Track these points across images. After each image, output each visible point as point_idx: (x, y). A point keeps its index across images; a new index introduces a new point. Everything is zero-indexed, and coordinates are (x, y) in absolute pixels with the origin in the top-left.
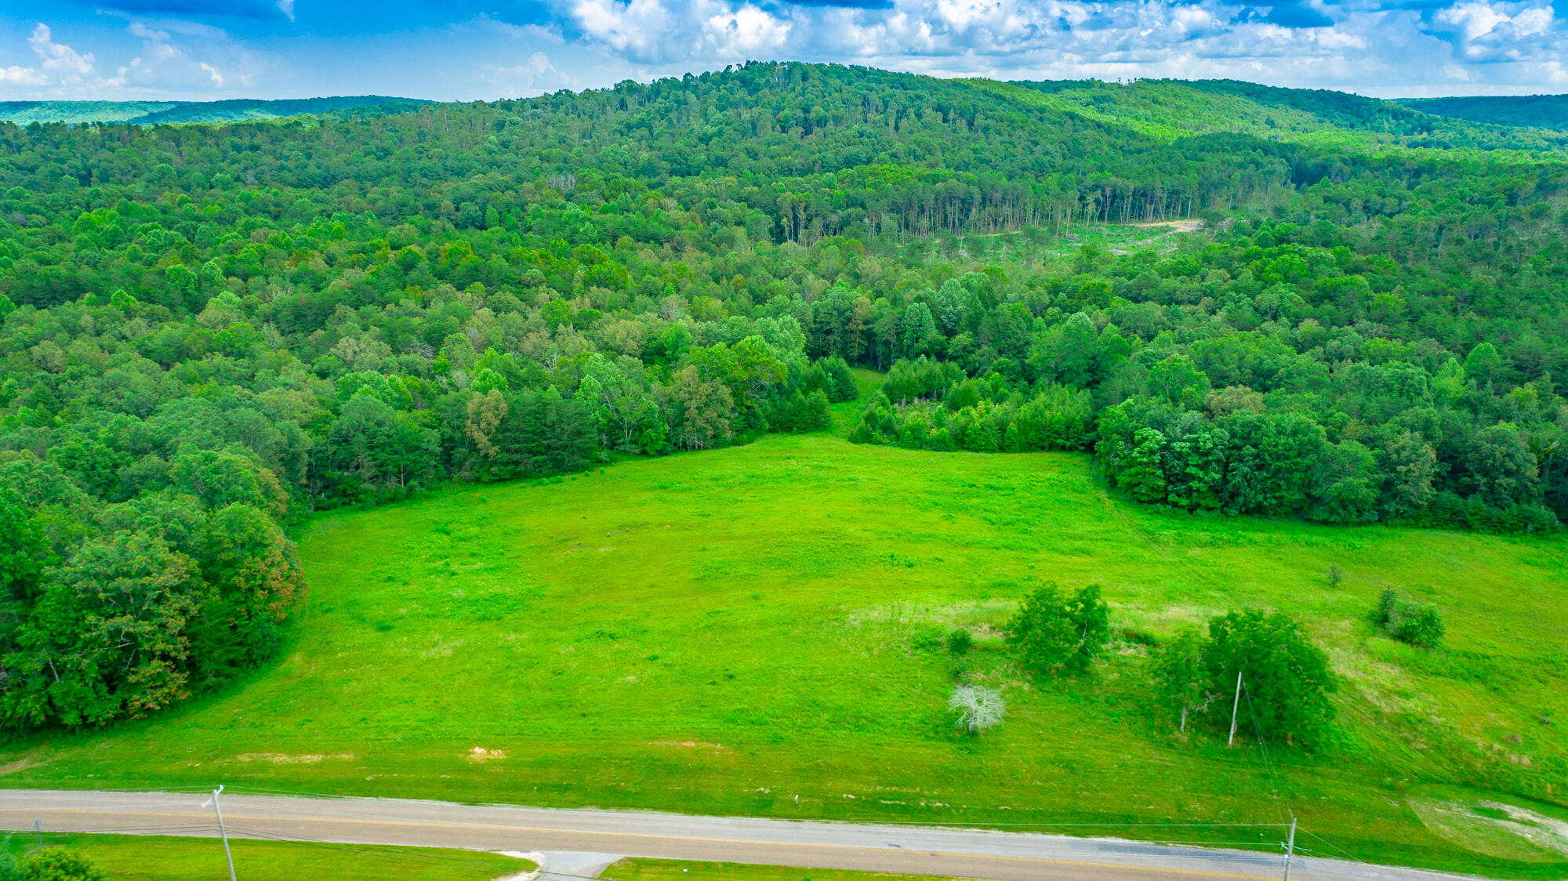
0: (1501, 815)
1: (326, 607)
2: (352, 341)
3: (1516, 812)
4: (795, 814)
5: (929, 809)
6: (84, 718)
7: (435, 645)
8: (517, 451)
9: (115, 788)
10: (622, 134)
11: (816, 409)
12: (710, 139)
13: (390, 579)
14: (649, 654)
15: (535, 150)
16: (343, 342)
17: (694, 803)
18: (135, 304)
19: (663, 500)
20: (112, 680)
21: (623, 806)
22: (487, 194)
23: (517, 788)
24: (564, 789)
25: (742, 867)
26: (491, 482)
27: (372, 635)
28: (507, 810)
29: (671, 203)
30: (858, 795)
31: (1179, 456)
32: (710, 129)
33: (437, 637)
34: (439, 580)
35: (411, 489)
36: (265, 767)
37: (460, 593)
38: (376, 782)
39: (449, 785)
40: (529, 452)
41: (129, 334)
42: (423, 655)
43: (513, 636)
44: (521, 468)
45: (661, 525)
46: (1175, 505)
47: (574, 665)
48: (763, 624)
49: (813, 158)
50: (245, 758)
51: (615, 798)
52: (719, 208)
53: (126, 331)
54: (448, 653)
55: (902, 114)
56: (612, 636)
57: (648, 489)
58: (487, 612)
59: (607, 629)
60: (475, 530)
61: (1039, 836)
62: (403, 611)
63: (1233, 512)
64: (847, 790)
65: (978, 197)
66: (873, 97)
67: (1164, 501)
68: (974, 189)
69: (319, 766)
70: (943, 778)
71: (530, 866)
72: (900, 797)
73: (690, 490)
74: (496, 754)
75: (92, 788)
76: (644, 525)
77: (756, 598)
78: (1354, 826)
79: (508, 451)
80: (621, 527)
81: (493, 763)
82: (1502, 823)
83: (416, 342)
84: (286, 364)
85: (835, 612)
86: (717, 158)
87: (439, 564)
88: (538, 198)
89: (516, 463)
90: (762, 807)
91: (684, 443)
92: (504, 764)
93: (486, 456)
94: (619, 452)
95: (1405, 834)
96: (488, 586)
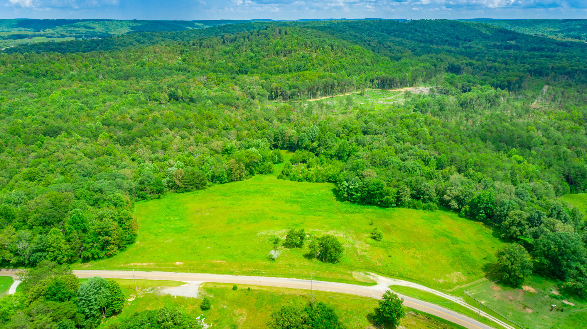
0: (369, 275)
1: (143, 229)
2: (141, 150)
3: (372, 274)
4: (237, 274)
5: (262, 273)
6: (98, 256)
7: (168, 239)
8: (187, 185)
9: (108, 270)
10: (223, 55)
11: (270, 167)
12: (252, 58)
13: (156, 222)
14: (214, 242)
15: (194, 63)
16: (139, 150)
17: (218, 272)
18: (79, 137)
19: (223, 199)
20: (103, 248)
21: (205, 273)
22: (178, 84)
23: (185, 269)
24: (194, 270)
25: (225, 283)
26: (180, 193)
27: (154, 237)
28: (183, 274)
29: (237, 87)
30: (249, 271)
31: (351, 189)
32: (252, 54)
33: (168, 238)
34: (168, 222)
35: (159, 196)
36: (136, 266)
37: (173, 226)
38: (158, 269)
39: (172, 269)
40: (190, 185)
41: (79, 148)
42: (165, 242)
43: (185, 237)
44: (188, 189)
45: (222, 207)
46: (350, 201)
47: (198, 244)
48: (239, 235)
49: (286, 66)
50: (132, 264)
51: (203, 271)
52: (252, 89)
53: (78, 146)
54: (171, 241)
55: (318, 48)
56: (206, 237)
57: (220, 195)
58: (179, 231)
59: (206, 235)
60: (176, 208)
61: (281, 278)
62: (160, 231)
63: (364, 203)
64: (247, 270)
65: (336, 84)
66: (309, 42)
67: (348, 200)
68: (335, 81)
69: (147, 265)
70: (265, 267)
71: (188, 283)
72: (257, 271)
73: (231, 196)
74: (181, 263)
75: (103, 270)
76: (217, 207)
77: (239, 228)
78: (340, 276)
79: (184, 184)
80: (212, 207)
81: (180, 265)
82: (368, 276)
83: (159, 149)
84: (124, 157)
85: (255, 232)
86: (254, 66)
87: (167, 218)
88: (194, 85)
89: (186, 188)
90: (231, 273)
91: (232, 180)
92: (182, 265)
93: (179, 186)
94: (214, 183)
95: (349, 278)
96: (179, 224)
